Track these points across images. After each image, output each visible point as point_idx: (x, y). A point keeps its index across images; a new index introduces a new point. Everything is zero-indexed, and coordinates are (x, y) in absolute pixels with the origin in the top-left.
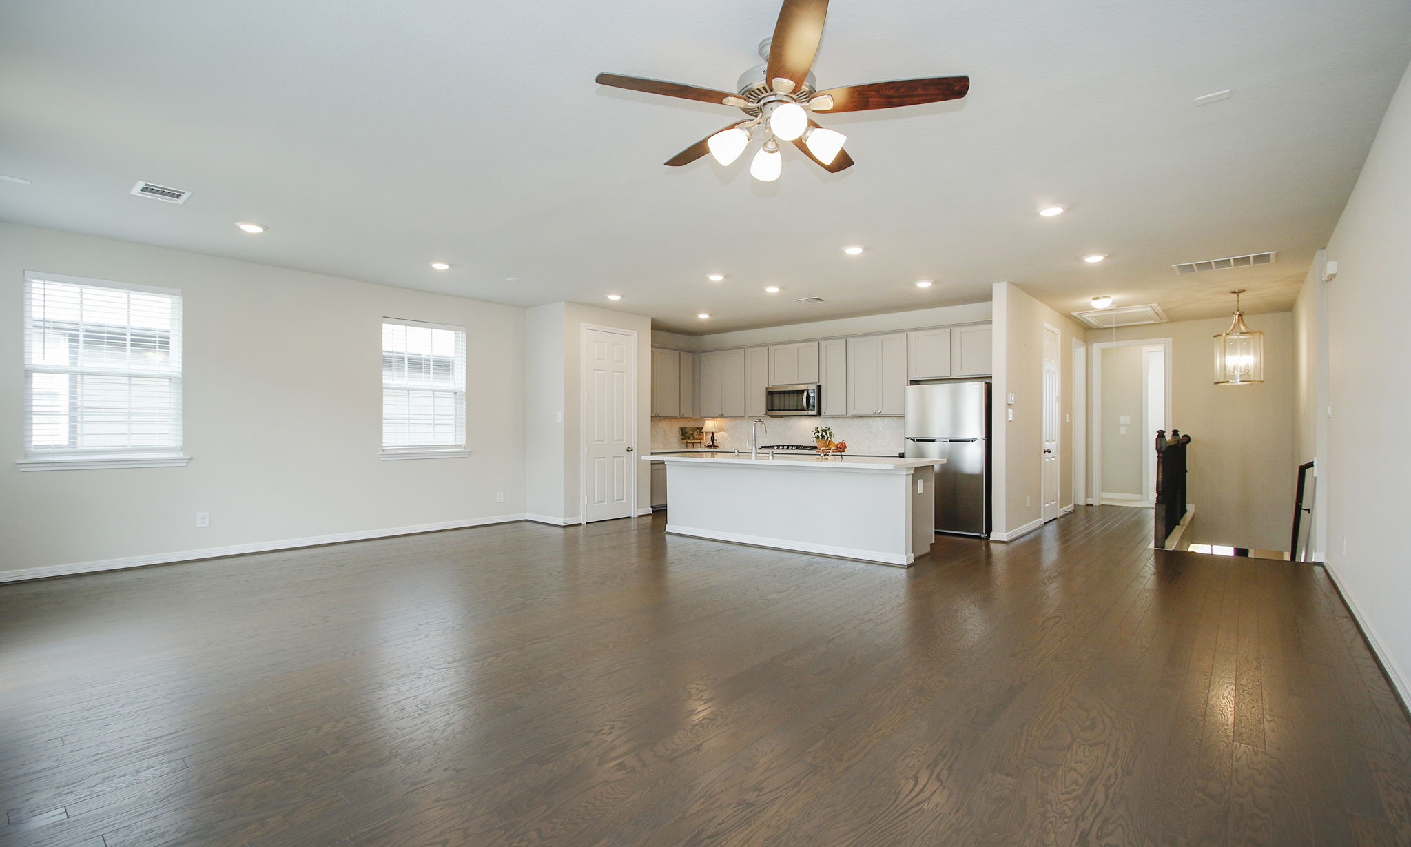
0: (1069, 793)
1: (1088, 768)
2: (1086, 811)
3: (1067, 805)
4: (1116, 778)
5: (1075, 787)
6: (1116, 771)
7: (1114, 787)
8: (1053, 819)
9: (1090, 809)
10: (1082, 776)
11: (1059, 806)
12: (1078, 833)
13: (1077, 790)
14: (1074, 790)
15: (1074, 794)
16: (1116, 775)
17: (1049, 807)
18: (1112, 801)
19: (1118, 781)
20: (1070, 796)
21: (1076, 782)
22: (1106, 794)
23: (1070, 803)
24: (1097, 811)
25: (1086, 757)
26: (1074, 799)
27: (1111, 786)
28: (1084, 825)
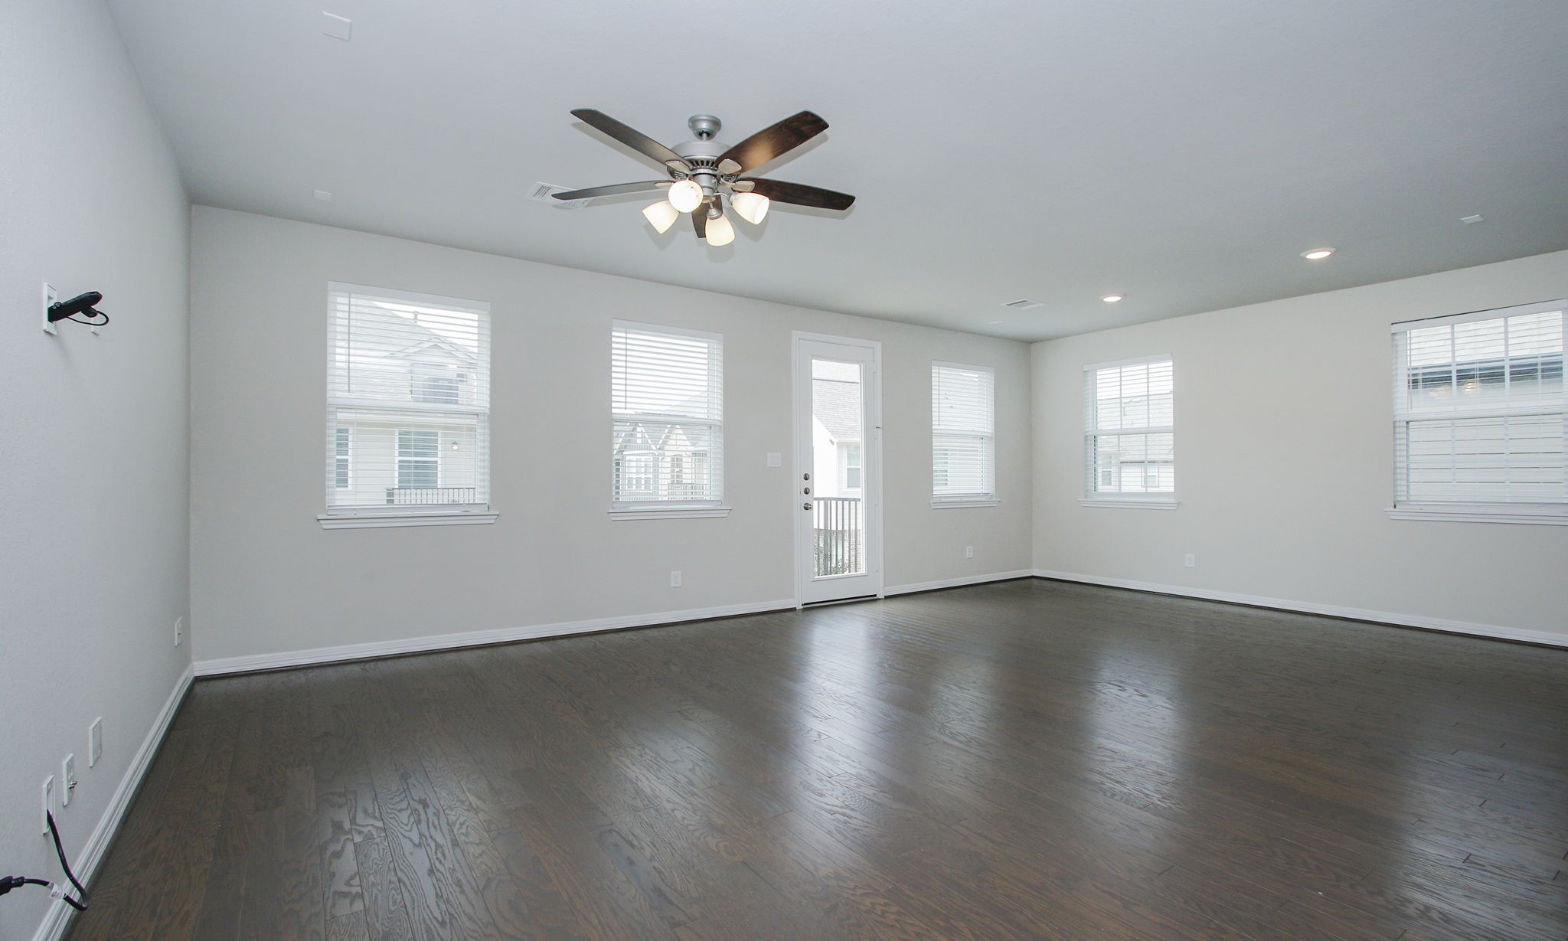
0: (461, 824)
1: (469, 854)
2: (438, 819)
3: (455, 816)
4: (437, 859)
5: (463, 830)
6: (444, 865)
7: (434, 851)
8: (454, 803)
9: (436, 823)
10: (466, 843)
11: (458, 812)
12: (430, 805)
13: (458, 830)
14: (461, 828)
15: (458, 826)
16: (441, 862)
17: (466, 808)
18: (426, 838)
19: (435, 857)
20: (458, 822)
21: (467, 835)
22: (435, 841)
23: (454, 818)
24: (430, 824)
25: (481, 863)
26: (454, 823)
27: (436, 850)
28: (431, 811)
